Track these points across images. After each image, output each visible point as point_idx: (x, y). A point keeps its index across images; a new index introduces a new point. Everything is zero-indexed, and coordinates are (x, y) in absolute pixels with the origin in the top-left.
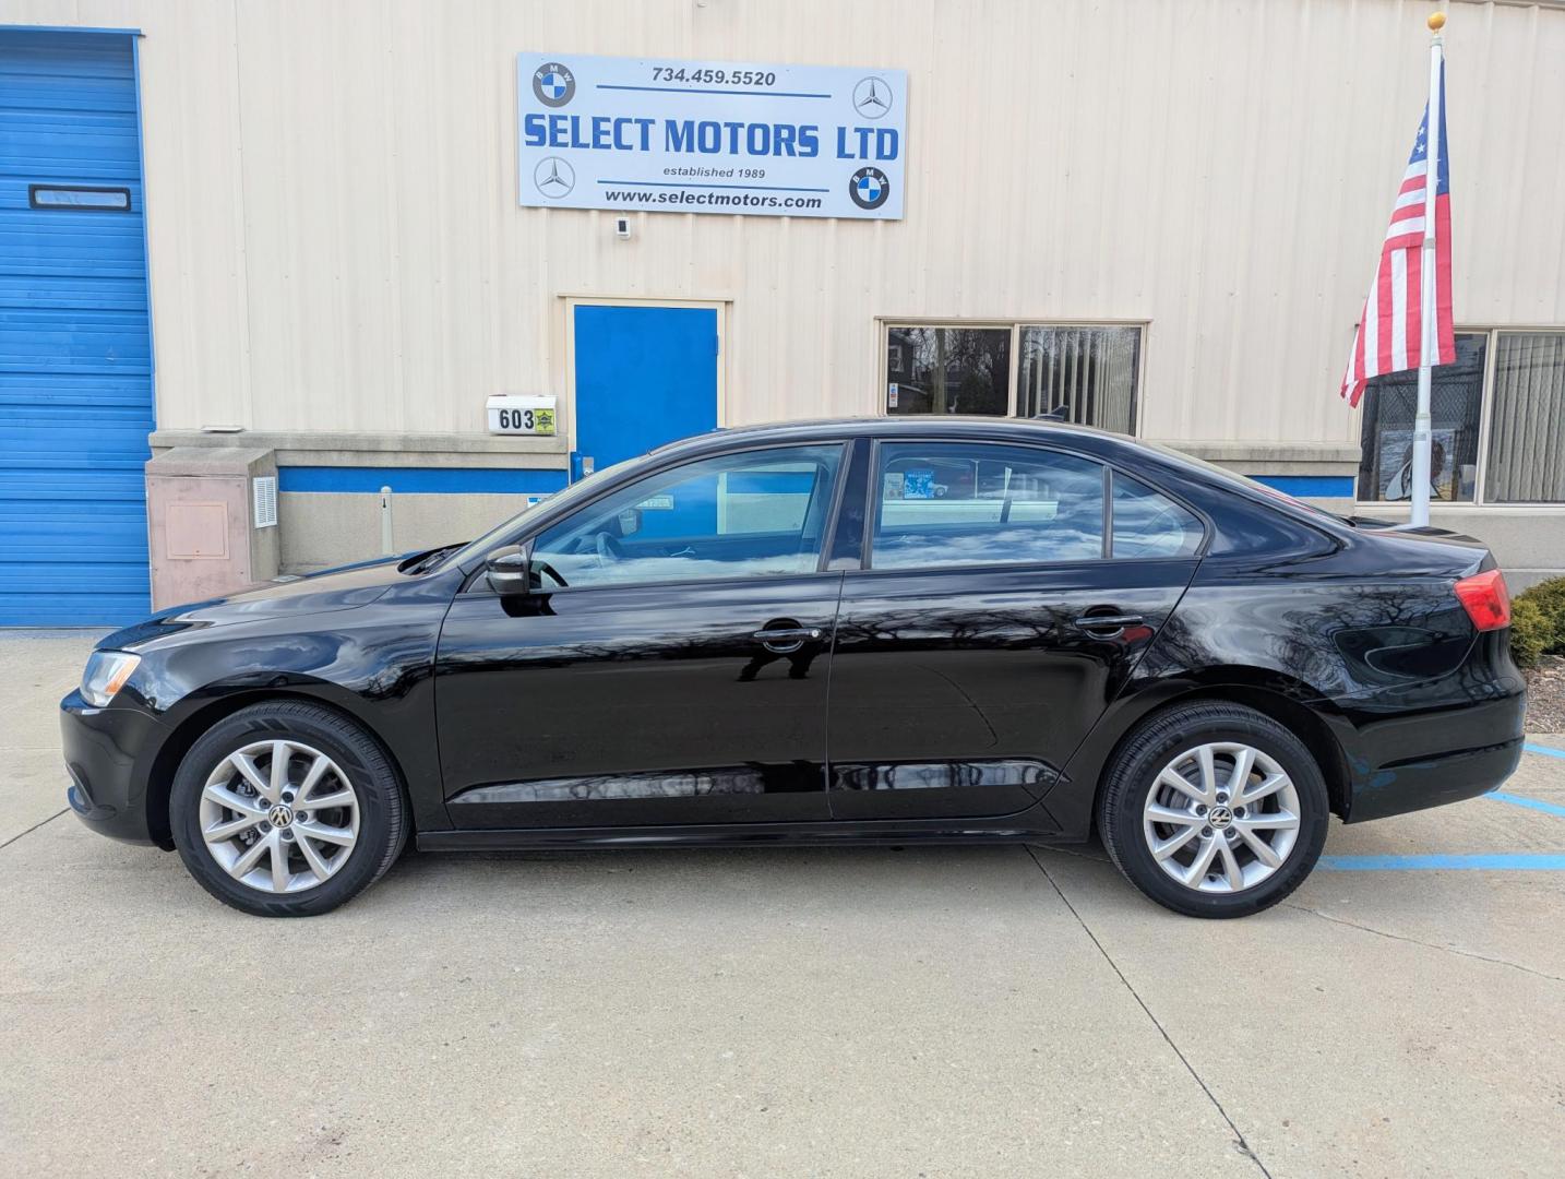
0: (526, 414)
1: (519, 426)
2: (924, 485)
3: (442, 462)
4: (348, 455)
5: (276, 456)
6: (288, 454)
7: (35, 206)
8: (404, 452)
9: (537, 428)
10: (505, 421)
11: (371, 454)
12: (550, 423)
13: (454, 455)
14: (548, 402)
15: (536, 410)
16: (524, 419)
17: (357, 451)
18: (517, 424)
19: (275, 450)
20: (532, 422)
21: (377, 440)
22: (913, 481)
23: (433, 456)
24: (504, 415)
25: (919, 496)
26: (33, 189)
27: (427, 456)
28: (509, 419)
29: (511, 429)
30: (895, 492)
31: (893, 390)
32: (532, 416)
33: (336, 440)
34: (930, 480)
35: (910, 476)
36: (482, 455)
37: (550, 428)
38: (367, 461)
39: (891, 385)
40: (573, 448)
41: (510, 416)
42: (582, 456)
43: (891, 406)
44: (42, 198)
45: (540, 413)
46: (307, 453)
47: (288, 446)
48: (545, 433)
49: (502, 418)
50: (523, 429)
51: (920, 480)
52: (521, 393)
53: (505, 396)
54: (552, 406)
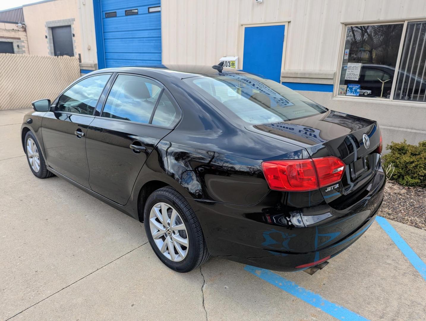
0: (228, 63)
2: (356, 91)
7: (149, 13)
9: (231, 67)
12: (234, 65)
15: (231, 61)
20: (230, 65)
22: (351, 89)
25: (353, 95)
26: (149, 8)
28: (225, 64)
30: (343, 92)
31: (347, 52)
32: (230, 63)
34: (358, 88)
35: (350, 86)
39: (346, 50)
43: (345, 58)
44: (151, 10)
51: (354, 88)
52: (230, 56)
53: (226, 57)
54: (236, 60)
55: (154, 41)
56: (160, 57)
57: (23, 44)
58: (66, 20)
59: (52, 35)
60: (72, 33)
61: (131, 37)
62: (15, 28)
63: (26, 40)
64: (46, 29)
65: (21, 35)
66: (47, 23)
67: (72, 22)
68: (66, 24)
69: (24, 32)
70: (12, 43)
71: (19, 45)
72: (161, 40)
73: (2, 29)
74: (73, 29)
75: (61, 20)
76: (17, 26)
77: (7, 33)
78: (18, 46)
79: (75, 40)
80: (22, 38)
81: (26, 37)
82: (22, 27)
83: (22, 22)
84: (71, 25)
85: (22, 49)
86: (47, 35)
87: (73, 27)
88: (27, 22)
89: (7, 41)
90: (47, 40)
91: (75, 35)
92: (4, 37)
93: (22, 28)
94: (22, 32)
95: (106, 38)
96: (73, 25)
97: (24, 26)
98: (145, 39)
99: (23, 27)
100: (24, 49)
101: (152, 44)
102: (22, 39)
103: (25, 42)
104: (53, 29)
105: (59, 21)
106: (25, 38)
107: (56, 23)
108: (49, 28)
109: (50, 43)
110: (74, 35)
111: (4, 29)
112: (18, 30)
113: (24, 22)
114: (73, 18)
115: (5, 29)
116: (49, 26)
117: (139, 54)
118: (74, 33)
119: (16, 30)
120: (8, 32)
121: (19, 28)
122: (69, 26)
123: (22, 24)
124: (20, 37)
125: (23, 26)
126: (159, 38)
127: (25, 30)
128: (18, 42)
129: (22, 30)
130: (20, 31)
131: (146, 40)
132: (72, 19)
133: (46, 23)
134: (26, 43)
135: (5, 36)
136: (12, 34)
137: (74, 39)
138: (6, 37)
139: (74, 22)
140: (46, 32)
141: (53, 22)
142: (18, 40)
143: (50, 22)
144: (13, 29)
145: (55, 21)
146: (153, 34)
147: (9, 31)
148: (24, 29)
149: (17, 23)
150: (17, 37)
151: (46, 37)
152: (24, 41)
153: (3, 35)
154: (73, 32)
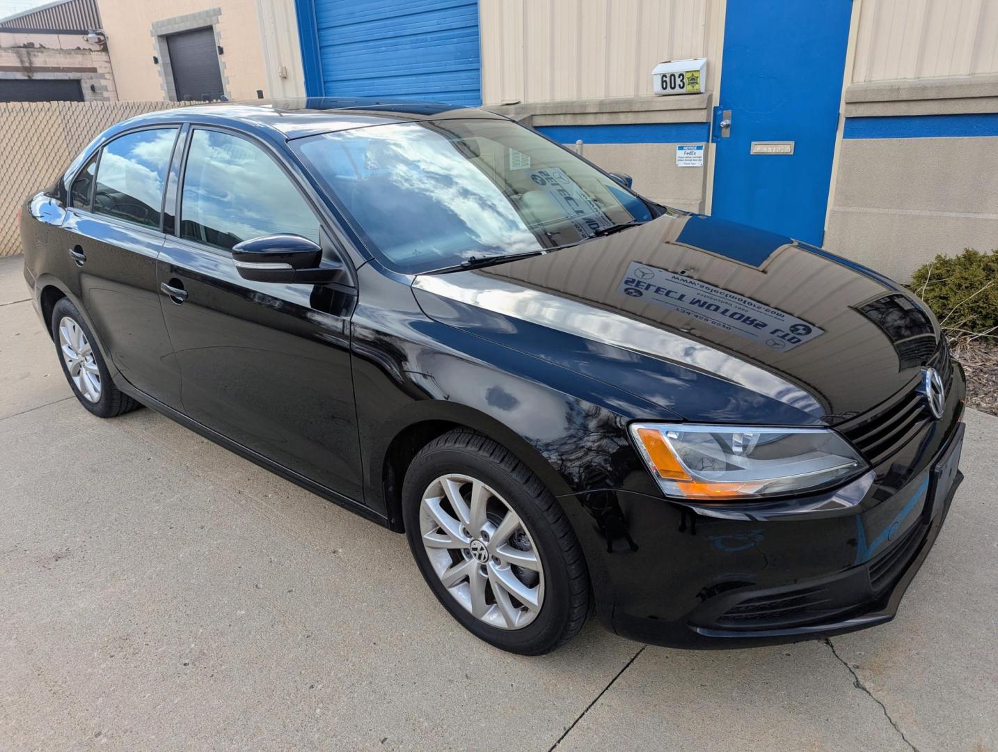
0: (679, 77)
1: (674, 88)
3: (623, 119)
4: (569, 117)
5: (532, 119)
6: (539, 118)
8: (601, 113)
9: (688, 88)
10: (664, 84)
11: (582, 116)
12: (697, 83)
13: (630, 114)
14: (697, 64)
15: (688, 72)
16: (678, 81)
17: (574, 114)
18: (673, 86)
19: (532, 115)
20: (684, 83)
21: (584, 105)
23: (617, 115)
24: (664, 79)
27: (614, 115)
28: (668, 81)
29: (669, 91)
32: (683, 79)
33: (562, 106)
36: (648, 113)
37: (697, 87)
38: (580, 121)
40: (716, 102)
41: (668, 79)
42: (722, 110)
45: (689, 75)
46: (548, 116)
47: (538, 113)
48: (693, 91)
49: (663, 81)
50: (677, 90)
52: (682, 58)
53: (670, 62)
54: (702, 67)
55: (455, 40)
56: (478, 80)
57: (103, 82)
58: (200, 14)
59: (168, 55)
60: (217, 45)
61: (391, 34)
62: (84, 45)
63: (109, 73)
64: (154, 40)
65: (97, 60)
66: (155, 26)
67: (214, 18)
68: (201, 24)
69: (104, 53)
70: (78, 82)
71: (95, 85)
72: (477, 34)
73: (53, 49)
74: (219, 34)
75: (187, 16)
76: (87, 40)
77: (66, 58)
78: (93, 88)
79: (224, 63)
80: (100, 67)
81: (108, 65)
82: (97, 40)
83: (96, 28)
84: (214, 26)
85: (102, 93)
86: (157, 56)
87: (218, 30)
88: (108, 27)
89: (67, 78)
90: (158, 68)
91: (224, 51)
92: (59, 67)
93: (96, 43)
94: (100, 53)
95: (325, 44)
96: (217, 25)
97: (102, 38)
98: (429, 36)
99: (100, 41)
100: (106, 94)
101: (451, 48)
102: (100, 71)
103: (107, 76)
104: (169, 39)
105: (184, 19)
106: (105, 68)
107: (175, 23)
108: (161, 37)
109: (166, 74)
110: (221, 51)
111: (57, 50)
112: (90, 50)
113: (100, 27)
114: (216, 7)
115: (59, 48)
116: (159, 34)
117: (414, 78)
118: (221, 46)
119: (84, 49)
120: (68, 56)
121: (92, 44)
122: (209, 29)
123: (97, 34)
124: (95, 65)
125: (99, 39)
126: (473, 29)
127: (105, 49)
128: (92, 78)
129: (98, 47)
130: (95, 51)
131: (433, 40)
132: (214, 10)
133: (153, 25)
134: (109, 79)
135: (61, 66)
136: (77, 61)
137: (221, 59)
138: (64, 68)
139: (219, 17)
140: (153, 48)
141: (169, 22)
142: (93, 74)
143: (163, 24)
144: (79, 48)
145: (174, 19)
146: (454, 19)
147: (68, 52)
148: (102, 47)
149: (85, 33)
150: (89, 66)
151: (156, 61)
152: (104, 74)
153: (58, 63)
154: (221, 42)
